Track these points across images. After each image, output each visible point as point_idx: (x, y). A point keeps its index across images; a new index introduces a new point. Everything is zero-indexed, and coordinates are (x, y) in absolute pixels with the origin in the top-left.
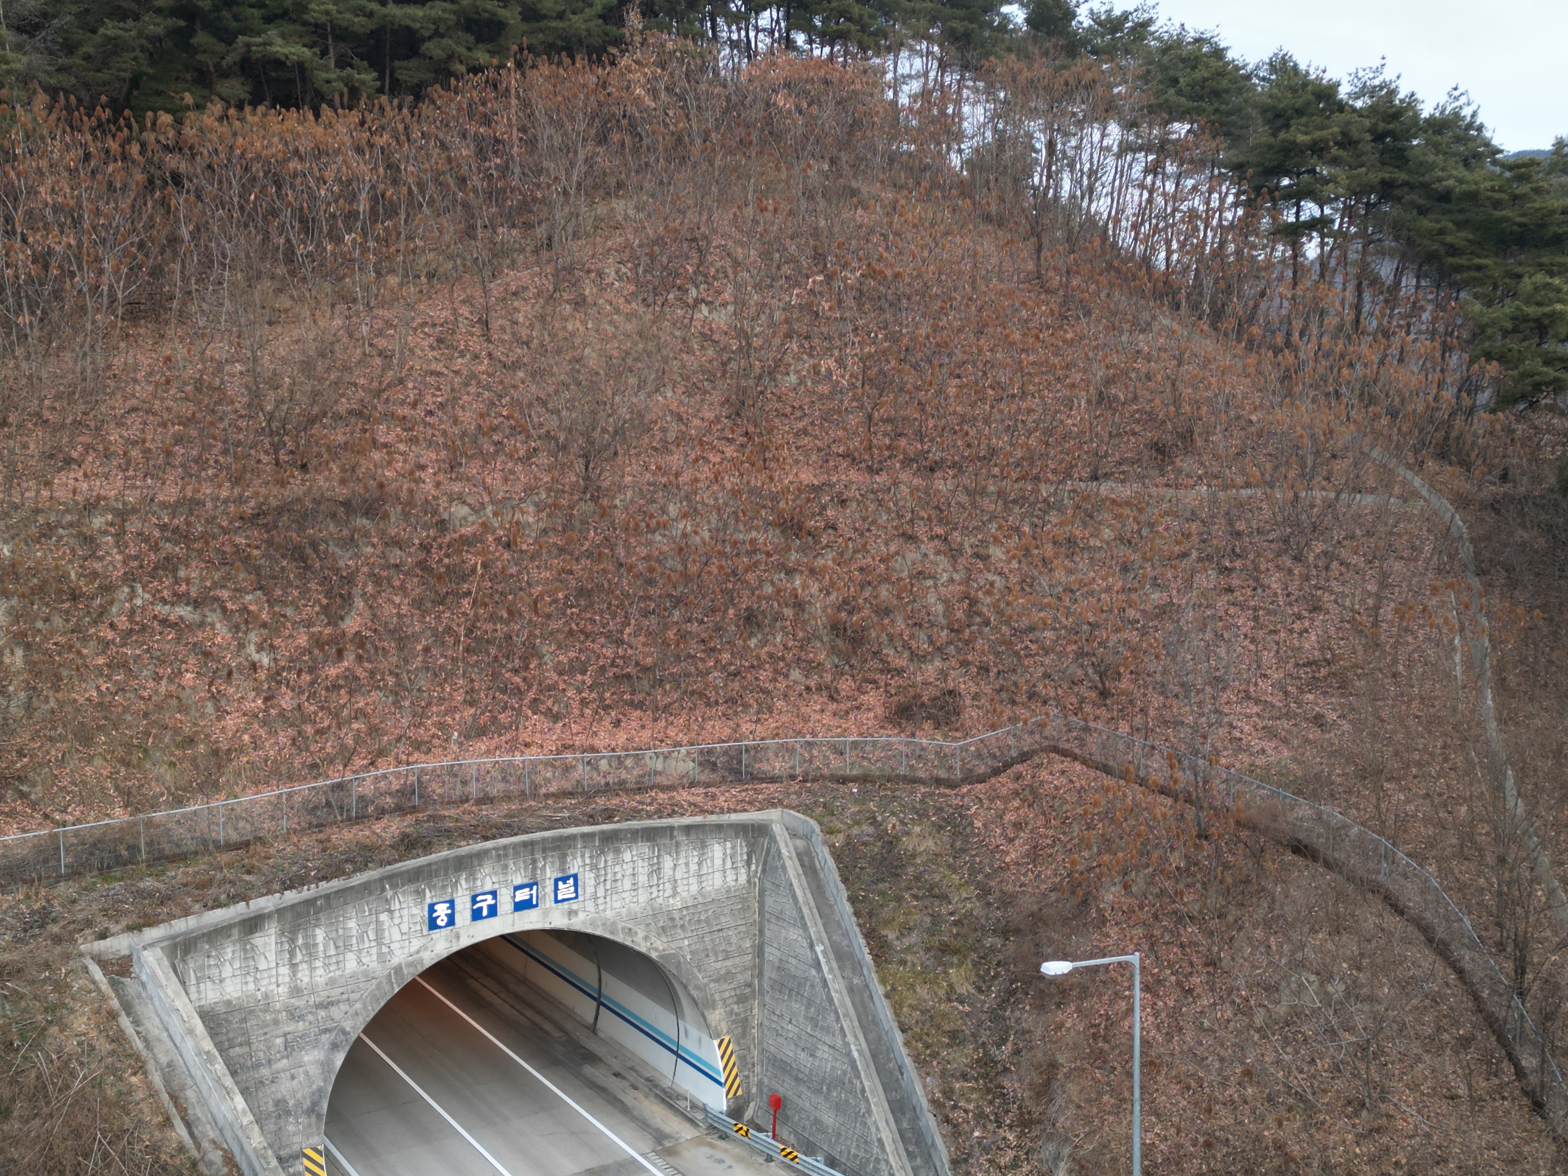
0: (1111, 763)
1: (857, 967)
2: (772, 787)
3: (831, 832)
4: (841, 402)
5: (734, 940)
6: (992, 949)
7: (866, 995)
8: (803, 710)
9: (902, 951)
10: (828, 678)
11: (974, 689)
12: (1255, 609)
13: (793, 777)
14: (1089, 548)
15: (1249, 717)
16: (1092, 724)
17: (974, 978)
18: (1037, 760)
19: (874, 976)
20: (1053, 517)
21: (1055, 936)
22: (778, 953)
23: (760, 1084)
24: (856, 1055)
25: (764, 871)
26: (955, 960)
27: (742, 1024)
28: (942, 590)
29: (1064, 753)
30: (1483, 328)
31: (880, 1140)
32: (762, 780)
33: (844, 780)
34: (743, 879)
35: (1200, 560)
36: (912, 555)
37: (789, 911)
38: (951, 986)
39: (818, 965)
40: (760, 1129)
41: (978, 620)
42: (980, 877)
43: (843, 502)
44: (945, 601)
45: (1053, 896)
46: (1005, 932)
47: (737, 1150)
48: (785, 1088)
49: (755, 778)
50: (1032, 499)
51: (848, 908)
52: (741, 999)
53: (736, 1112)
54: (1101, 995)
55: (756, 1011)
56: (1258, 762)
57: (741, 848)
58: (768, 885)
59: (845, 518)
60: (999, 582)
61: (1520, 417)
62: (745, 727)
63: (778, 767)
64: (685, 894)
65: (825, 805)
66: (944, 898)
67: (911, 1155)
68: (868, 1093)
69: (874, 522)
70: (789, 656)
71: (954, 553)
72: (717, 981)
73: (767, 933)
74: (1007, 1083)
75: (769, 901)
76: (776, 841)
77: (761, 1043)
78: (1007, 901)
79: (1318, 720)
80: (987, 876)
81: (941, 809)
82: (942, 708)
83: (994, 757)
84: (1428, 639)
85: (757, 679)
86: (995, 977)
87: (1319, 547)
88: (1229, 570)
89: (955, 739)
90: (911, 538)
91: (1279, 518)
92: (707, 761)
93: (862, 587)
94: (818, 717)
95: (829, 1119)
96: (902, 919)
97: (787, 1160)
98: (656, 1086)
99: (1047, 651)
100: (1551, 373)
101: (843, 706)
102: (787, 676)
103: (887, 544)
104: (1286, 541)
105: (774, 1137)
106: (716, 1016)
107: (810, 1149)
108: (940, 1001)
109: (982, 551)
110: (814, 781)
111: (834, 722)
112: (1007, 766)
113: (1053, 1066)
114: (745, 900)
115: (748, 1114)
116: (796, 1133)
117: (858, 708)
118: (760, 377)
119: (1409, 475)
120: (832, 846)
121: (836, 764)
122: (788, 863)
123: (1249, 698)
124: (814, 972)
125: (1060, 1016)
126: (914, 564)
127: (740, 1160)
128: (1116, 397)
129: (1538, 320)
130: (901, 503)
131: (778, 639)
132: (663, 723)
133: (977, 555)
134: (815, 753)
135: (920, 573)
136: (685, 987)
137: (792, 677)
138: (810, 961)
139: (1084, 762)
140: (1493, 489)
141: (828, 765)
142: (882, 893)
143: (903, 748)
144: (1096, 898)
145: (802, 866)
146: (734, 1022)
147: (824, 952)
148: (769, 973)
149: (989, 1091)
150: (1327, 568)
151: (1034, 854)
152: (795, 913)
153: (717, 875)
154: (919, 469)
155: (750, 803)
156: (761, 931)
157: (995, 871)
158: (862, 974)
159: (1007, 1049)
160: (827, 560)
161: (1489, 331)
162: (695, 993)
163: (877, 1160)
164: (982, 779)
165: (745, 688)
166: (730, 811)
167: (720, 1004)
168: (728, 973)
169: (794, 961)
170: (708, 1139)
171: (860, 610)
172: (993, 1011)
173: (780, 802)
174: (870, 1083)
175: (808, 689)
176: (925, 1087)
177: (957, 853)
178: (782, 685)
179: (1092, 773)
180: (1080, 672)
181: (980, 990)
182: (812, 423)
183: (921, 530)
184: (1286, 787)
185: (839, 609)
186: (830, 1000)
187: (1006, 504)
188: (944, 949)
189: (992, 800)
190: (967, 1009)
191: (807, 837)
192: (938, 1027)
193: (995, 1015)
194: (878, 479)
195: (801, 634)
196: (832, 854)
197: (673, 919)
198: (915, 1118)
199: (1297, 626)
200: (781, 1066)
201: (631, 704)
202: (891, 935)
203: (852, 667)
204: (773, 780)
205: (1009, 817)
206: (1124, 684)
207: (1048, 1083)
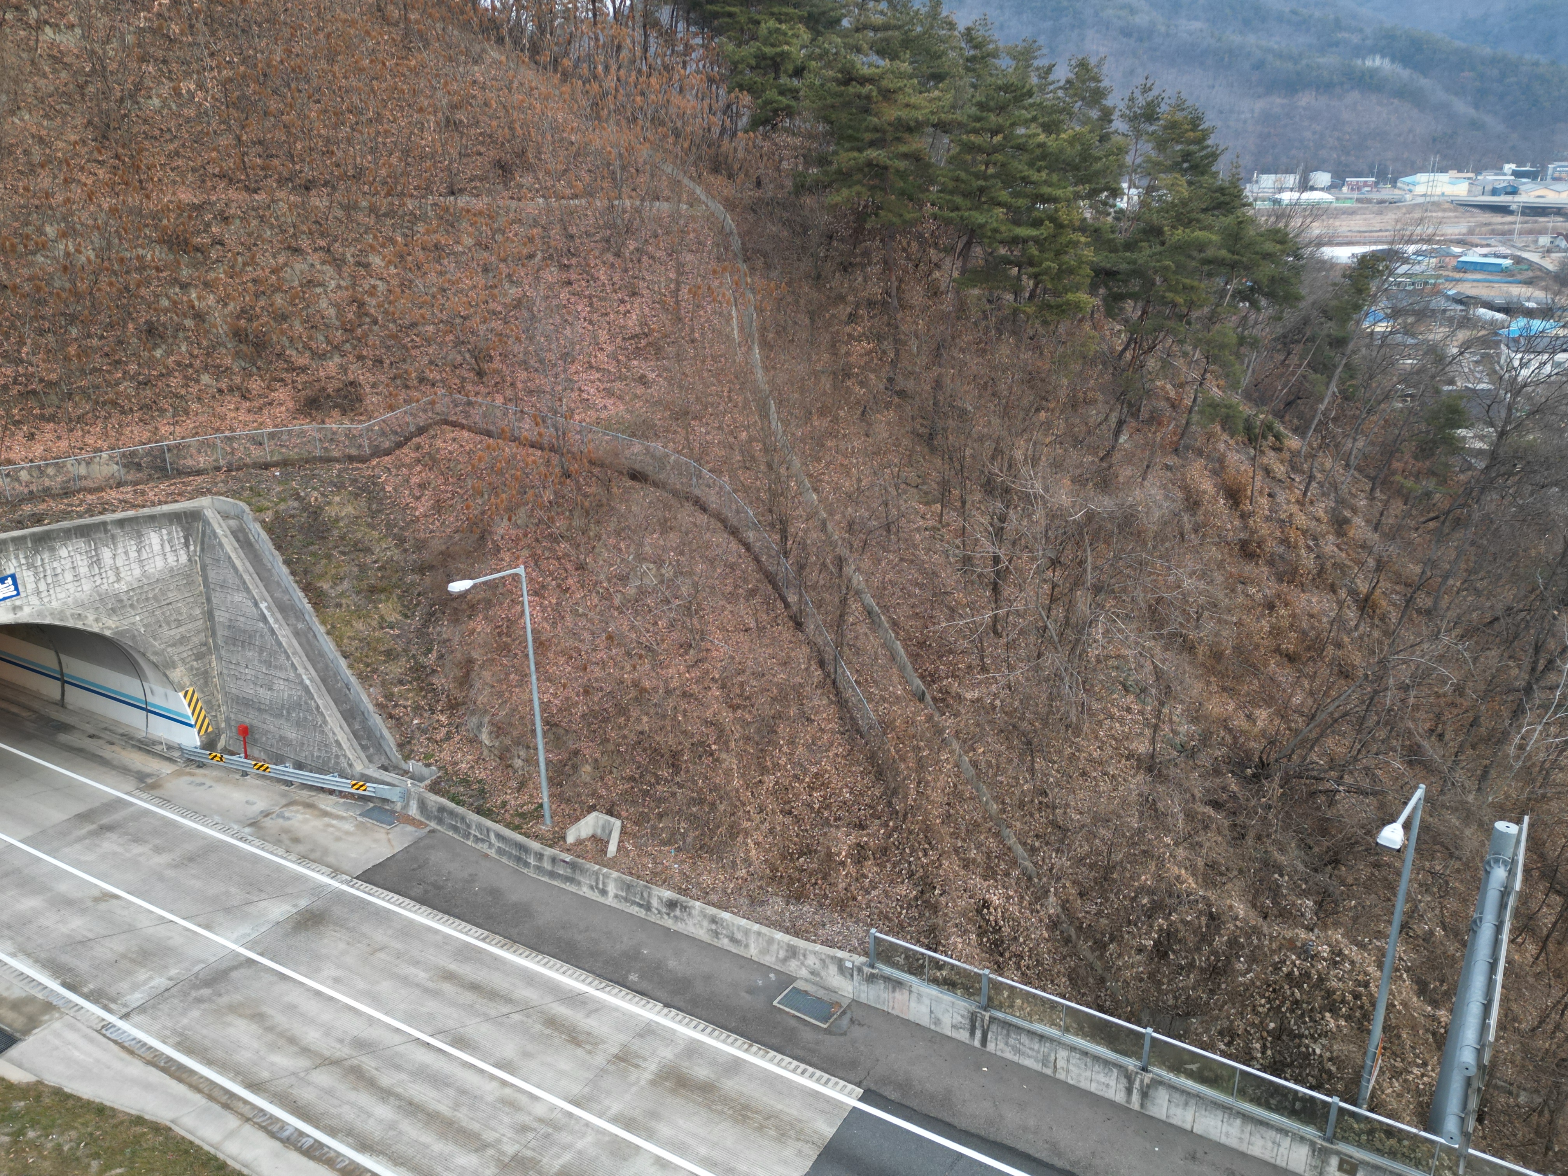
0: (492, 428)
1: (300, 615)
2: (199, 479)
3: (260, 510)
4: (209, 124)
5: (184, 610)
6: (413, 584)
7: (310, 636)
8: (218, 409)
9: (337, 597)
10: (238, 380)
11: (371, 379)
12: (590, 297)
13: (218, 469)
14: (454, 253)
15: (593, 382)
16: (473, 399)
17: (400, 608)
18: (432, 433)
19: (315, 619)
20: (421, 227)
21: (461, 566)
22: (227, 615)
23: (228, 720)
24: (307, 682)
25: (202, 550)
26: (383, 597)
27: (203, 677)
28: (331, 295)
29: (454, 424)
30: (735, 64)
31: (337, 742)
32: (189, 474)
33: (266, 466)
34: (184, 558)
35: (544, 259)
36: (300, 266)
37: (231, 579)
38: (382, 617)
39: (264, 619)
40: (233, 754)
41: (368, 320)
42: (396, 530)
43: (226, 220)
44: (336, 305)
45: (457, 537)
46: (422, 569)
47: (215, 773)
48: (250, 718)
49: (181, 473)
50: (400, 213)
51: (285, 570)
52: (199, 657)
53: (210, 744)
54: (501, 604)
55: (214, 664)
56: (603, 416)
57: (178, 534)
58: (208, 561)
59: (232, 234)
60: (381, 286)
61: (765, 136)
62: (163, 430)
63: (202, 461)
64: (129, 579)
65: (251, 489)
66: (368, 550)
67: (364, 748)
68: (322, 709)
69: (259, 236)
70: (197, 363)
71: (338, 263)
72: (174, 645)
73: (215, 601)
74: (435, 681)
75: (211, 574)
76: (209, 524)
77: (223, 688)
78: (421, 545)
79: (642, 380)
80: (402, 529)
81: (356, 481)
82: (346, 397)
83: (396, 433)
84: (715, 312)
85: (168, 386)
86: (417, 605)
87: (632, 245)
88: (567, 267)
89: (360, 422)
90: (297, 251)
91: (601, 223)
92: (131, 462)
93: (257, 296)
94: (233, 414)
95: (292, 734)
96: (333, 571)
97: (260, 772)
98: (132, 738)
99: (429, 341)
100: (784, 101)
101: (256, 404)
102: (197, 381)
103: (274, 257)
104: (608, 241)
105: (246, 757)
106: (178, 674)
107: (279, 759)
108: (374, 629)
109: (364, 260)
110: (237, 470)
111: (250, 417)
112: (408, 439)
113: (470, 661)
114: (189, 576)
115: (221, 744)
116: (265, 750)
117: (270, 404)
118: (122, 100)
119: (692, 184)
120: (262, 522)
121: (257, 453)
122: (224, 541)
123: (591, 367)
124: (261, 625)
125: (472, 624)
126: (302, 273)
127: (218, 780)
128: (461, 121)
129: (772, 58)
130: (283, 219)
131: (184, 349)
132: (80, 433)
133: (359, 264)
134: (236, 445)
135: (309, 282)
136: (144, 655)
137: (203, 382)
138: (256, 616)
139: (470, 429)
140: (750, 194)
141: (249, 455)
142: (314, 554)
143: (315, 434)
144: (490, 533)
145: (238, 541)
146: (195, 675)
147: (269, 608)
148: (221, 632)
149: (422, 689)
150: (639, 261)
151: (439, 507)
152: (237, 581)
153: (157, 558)
154: (294, 188)
155: (180, 494)
156: (209, 600)
157: (408, 524)
158: (304, 620)
159: (433, 656)
160: (220, 273)
161: (740, 66)
162: (154, 658)
163: (337, 757)
164: (388, 452)
165: (158, 395)
166: (160, 503)
167: (180, 663)
168: (183, 637)
169: (242, 619)
170: (188, 770)
171: (258, 317)
172: (418, 630)
173: (209, 491)
174: (323, 701)
175: (220, 391)
176: (369, 695)
177: (373, 514)
178: (194, 389)
179: (478, 438)
180: (459, 358)
181: (406, 616)
182: (183, 145)
183: (304, 243)
184: (623, 432)
185: (238, 318)
186: (279, 644)
187: (377, 216)
188: (373, 590)
189: (398, 468)
190: (397, 632)
191: (239, 517)
192: (375, 649)
193: (421, 633)
194: (257, 197)
195: (205, 343)
196: (264, 528)
197: (121, 601)
198: (364, 720)
199: (622, 309)
200: (245, 703)
201: (42, 417)
202: (326, 586)
203: (259, 368)
204: (199, 473)
205: (415, 480)
206: (496, 364)
207: (467, 674)
